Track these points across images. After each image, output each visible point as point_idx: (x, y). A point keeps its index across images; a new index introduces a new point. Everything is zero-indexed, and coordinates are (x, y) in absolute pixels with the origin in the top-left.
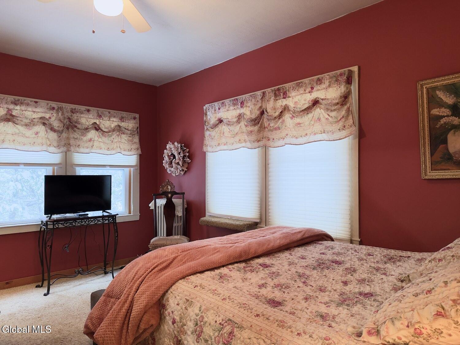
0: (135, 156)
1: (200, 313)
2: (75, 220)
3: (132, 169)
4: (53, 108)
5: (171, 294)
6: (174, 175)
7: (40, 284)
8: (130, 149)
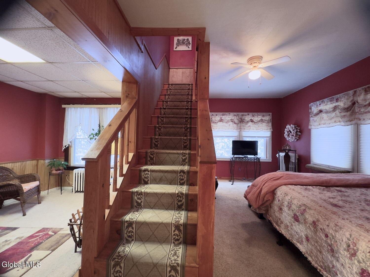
0: (270, 132)
1: (291, 199)
2: (243, 158)
3: (268, 138)
4: (235, 115)
5: (278, 190)
6: (291, 141)
7: (230, 180)
8: (267, 129)
